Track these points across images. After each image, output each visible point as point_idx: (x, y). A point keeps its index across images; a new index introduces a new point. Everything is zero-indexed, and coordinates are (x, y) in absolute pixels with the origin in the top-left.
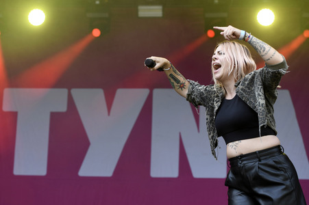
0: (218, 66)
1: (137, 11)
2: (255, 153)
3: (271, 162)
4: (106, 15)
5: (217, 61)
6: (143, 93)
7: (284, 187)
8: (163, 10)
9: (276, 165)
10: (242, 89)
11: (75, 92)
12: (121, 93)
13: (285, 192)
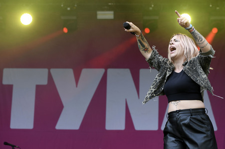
0: (174, 49)
1: (96, 15)
2: (189, 110)
3: (199, 117)
4: (74, 18)
5: (173, 45)
6: (100, 72)
7: (205, 135)
8: (115, 14)
9: (202, 120)
10: (188, 68)
11: (53, 71)
12: (85, 72)
13: (206, 139)
